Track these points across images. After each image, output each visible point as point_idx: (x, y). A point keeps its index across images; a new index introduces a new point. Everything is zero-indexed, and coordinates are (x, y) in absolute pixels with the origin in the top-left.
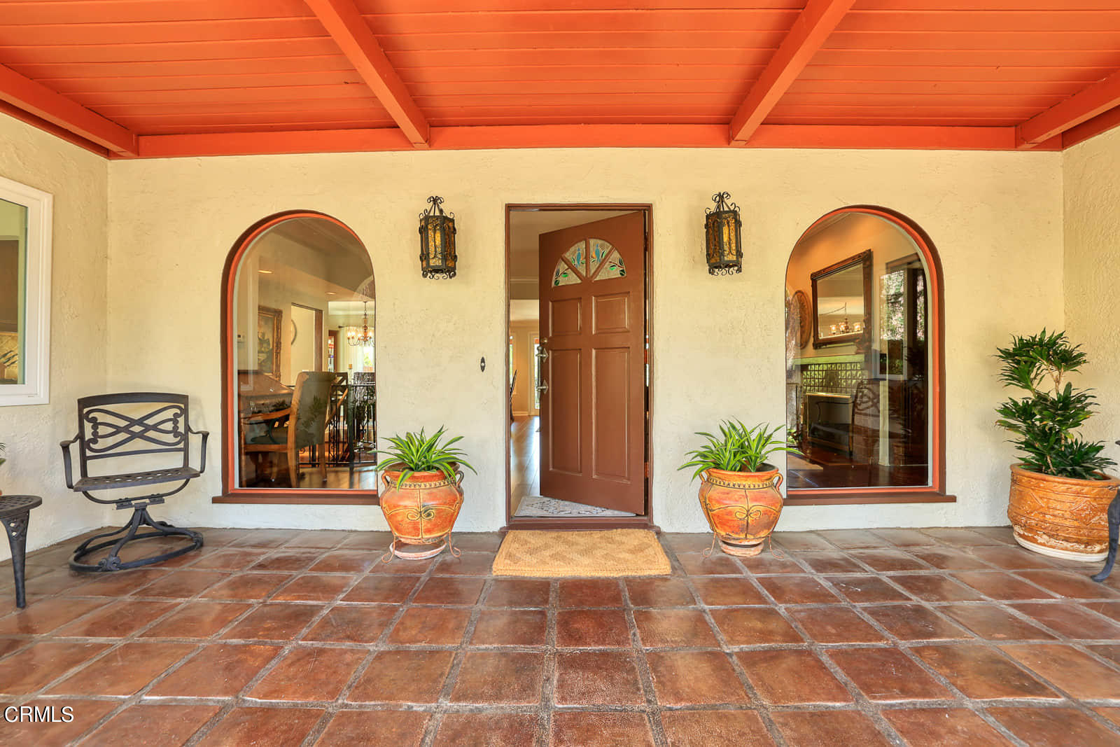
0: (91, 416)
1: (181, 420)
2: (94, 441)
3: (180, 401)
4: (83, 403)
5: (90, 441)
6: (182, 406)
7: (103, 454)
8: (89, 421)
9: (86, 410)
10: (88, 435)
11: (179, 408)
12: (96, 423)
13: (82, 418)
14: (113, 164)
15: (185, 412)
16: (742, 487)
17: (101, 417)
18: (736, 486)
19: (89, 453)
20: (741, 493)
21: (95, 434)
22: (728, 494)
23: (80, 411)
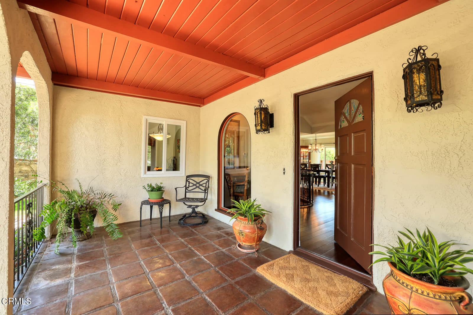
0: (188, 181)
1: (207, 183)
2: (188, 188)
3: (208, 177)
4: (188, 177)
5: (188, 187)
6: (208, 179)
7: (190, 191)
8: (188, 182)
9: (188, 179)
10: (187, 186)
11: (207, 180)
12: (189, 183)
13: (187, 181)
14: (201, 108)
15: (208, 181)
16: (409, 287)
17: (191, 181)
18: (405, 285)
19: (187, 191)
20: (407, 293)
21: (189, 185)
22: (396, 287)
23: (186, 179)
